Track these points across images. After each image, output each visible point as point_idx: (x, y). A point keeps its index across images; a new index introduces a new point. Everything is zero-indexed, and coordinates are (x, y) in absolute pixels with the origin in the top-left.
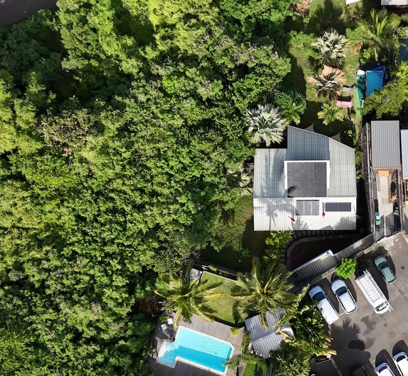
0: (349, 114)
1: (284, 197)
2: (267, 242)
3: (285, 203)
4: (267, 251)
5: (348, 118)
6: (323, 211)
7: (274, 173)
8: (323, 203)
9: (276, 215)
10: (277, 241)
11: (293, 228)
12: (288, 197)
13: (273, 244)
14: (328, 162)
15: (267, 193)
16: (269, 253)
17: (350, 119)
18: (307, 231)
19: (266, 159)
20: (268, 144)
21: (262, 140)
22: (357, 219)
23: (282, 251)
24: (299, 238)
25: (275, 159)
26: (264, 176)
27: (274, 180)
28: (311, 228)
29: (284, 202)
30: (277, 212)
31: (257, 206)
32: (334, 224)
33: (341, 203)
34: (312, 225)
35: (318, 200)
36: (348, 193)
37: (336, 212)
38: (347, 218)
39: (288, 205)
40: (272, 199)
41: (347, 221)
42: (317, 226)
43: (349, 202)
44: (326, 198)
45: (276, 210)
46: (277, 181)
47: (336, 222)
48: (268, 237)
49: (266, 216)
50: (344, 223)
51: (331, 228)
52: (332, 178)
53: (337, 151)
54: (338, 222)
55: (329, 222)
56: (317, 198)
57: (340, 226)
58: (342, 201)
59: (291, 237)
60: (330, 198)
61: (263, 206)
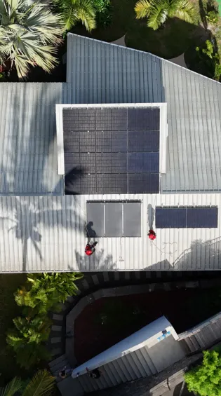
0: (203, 14)
1: (56, 193)
2: (19, 300)
3: (60, 207)
4: (18, 321)
5: (202, 24)
6: (151, 225)
7: (33, 137)
8: (150, 207)
9: (38, 238)
10: (42, 296)
11: (80, 266)
12: (67, 193)
13: (31, 304)
14: (163, 107)
15: (14, 185)
16: (21, 328)
17: (206, 25)
18: (112, 274)
19: (16, 106)
20: (22, 73)
21: (8, 62)
23: (56, 317)
24: (93, 288)
25: (37, 107)
27: (32, 154)
28: (121, 266)
29: (57, 206)
30: (40, 229)
32: (176, 256)
33: (193, 207)
34: (123, 259)
35: (138, 201)
36: (210, 183)
37: (181, 229)
38: (207, 242)
39: (67, 214)
40: (27, 197)
41: (207, 251)
42: (136, 262)
43: (213, 204)
44: (158, 195)
45: (38, 225)
46: (39, 155)
47: (181, 252)
48: (21, 289)
49: (15, 240)
50: (199, 255)
51: (170, 265)
52: (171, 148)
53: (180, 87)
54: (186, 252)
55: (163, 254)
56: (137, 195)
57: (190, 263)
58: (195, 202)
59: (75, 286)
60: (168, 196)
61: (5, 216)
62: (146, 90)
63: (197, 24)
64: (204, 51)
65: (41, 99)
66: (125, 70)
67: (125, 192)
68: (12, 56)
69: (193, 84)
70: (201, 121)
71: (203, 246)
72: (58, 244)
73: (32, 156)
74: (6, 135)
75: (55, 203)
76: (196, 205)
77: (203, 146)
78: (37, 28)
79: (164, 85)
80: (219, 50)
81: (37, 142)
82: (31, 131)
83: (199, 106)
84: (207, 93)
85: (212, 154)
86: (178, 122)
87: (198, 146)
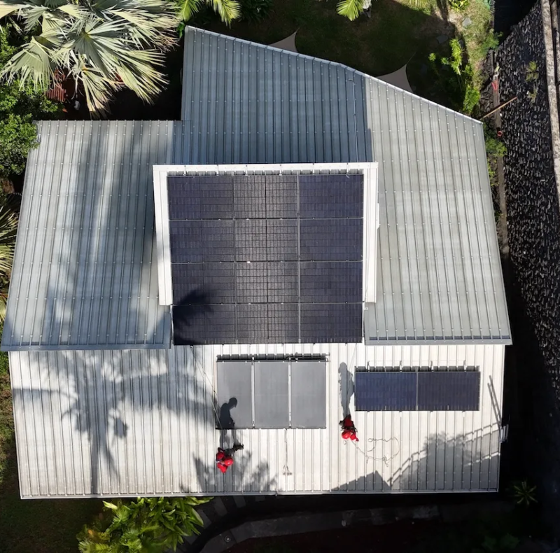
1: (155, 344)
3: (163, 369)
5: (438, 13)
6: (345, 405)
7: (112, 230)
8: (343, 369)
9: (121, 430)
12: (178, 341)
14: (370, 171)
15: (71, 325)
17: (445, 13)
20: (95, 103)
21: (69, 82)
22: (504, 446)
25: (124, 166)
26: (64, 245)
27: (109, 263)
28: (287, 485)
29: (157, 367)
30: (125, 412)
31: (26, 385)
32: (397, 466)
33: (429, 370)
34: (291, 470)
35: (321, 358)
36: (466, 324)
37: (406, 413)
38: (457, 438)
39: (178, 382)
40: (98, 352)
41: (458, 456)
42: (317, 475)
43: (470, 363)
44: (361, 346)
45: (120, 405)
46: (123, 265)
47: (405, 457)
48: (91, 527)
49: (76, 434)
50: (441, 463)
51: (383, 483)
52: (385, 251)
53: (402, 129)
54: (416, 458)
55: (371, 461)
56: (317, 345)
57: (423, 478)
58: (434, 359)
59: (197, 517)
60: (380, 348)
61: (55, 386)
62: (336, 137)
63: (428, 12)
64: (444, 61)
65: (131, 154)
66: (294, 97)
67: (294, 340)
68: (76, 70)
69: (426, 124)
70: (442, 196)
71: (451, 445)
72: (162, 441)
73: (109, 268)
74: (59, 224)
75: (153, 362)
76: (435, 364)
77: (447, 246)
78: (116, 13)
79: (369, 126)
80: (470, 60)
81: (121, 238)
82: (109, 216)
83: (439, 166)
84: (454, 141)
85: (467, 262)
86: (399, 198)
87: (438, 246)
